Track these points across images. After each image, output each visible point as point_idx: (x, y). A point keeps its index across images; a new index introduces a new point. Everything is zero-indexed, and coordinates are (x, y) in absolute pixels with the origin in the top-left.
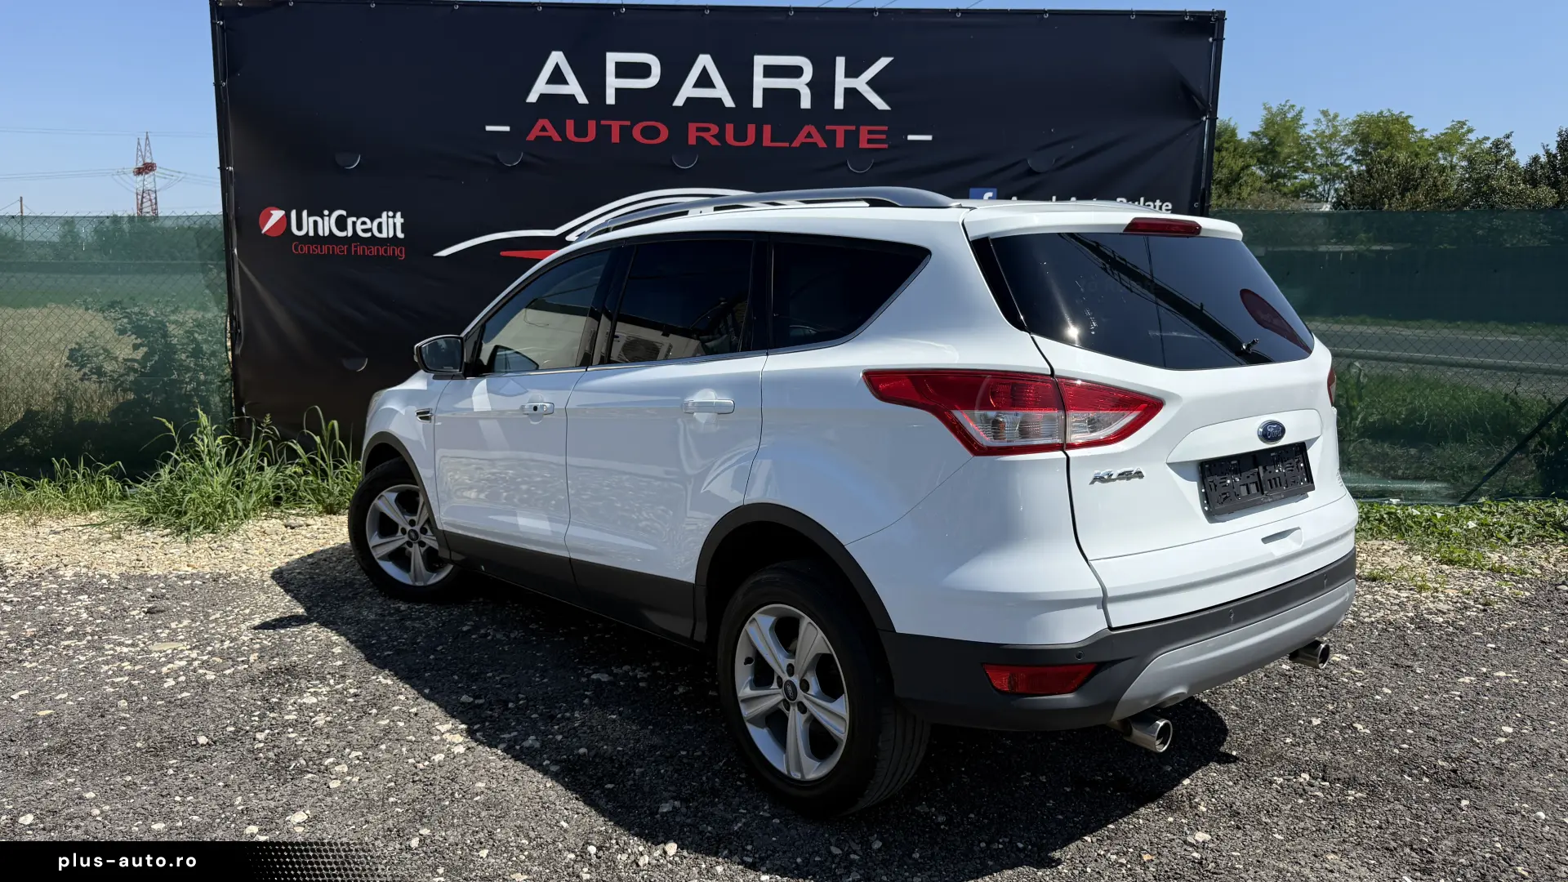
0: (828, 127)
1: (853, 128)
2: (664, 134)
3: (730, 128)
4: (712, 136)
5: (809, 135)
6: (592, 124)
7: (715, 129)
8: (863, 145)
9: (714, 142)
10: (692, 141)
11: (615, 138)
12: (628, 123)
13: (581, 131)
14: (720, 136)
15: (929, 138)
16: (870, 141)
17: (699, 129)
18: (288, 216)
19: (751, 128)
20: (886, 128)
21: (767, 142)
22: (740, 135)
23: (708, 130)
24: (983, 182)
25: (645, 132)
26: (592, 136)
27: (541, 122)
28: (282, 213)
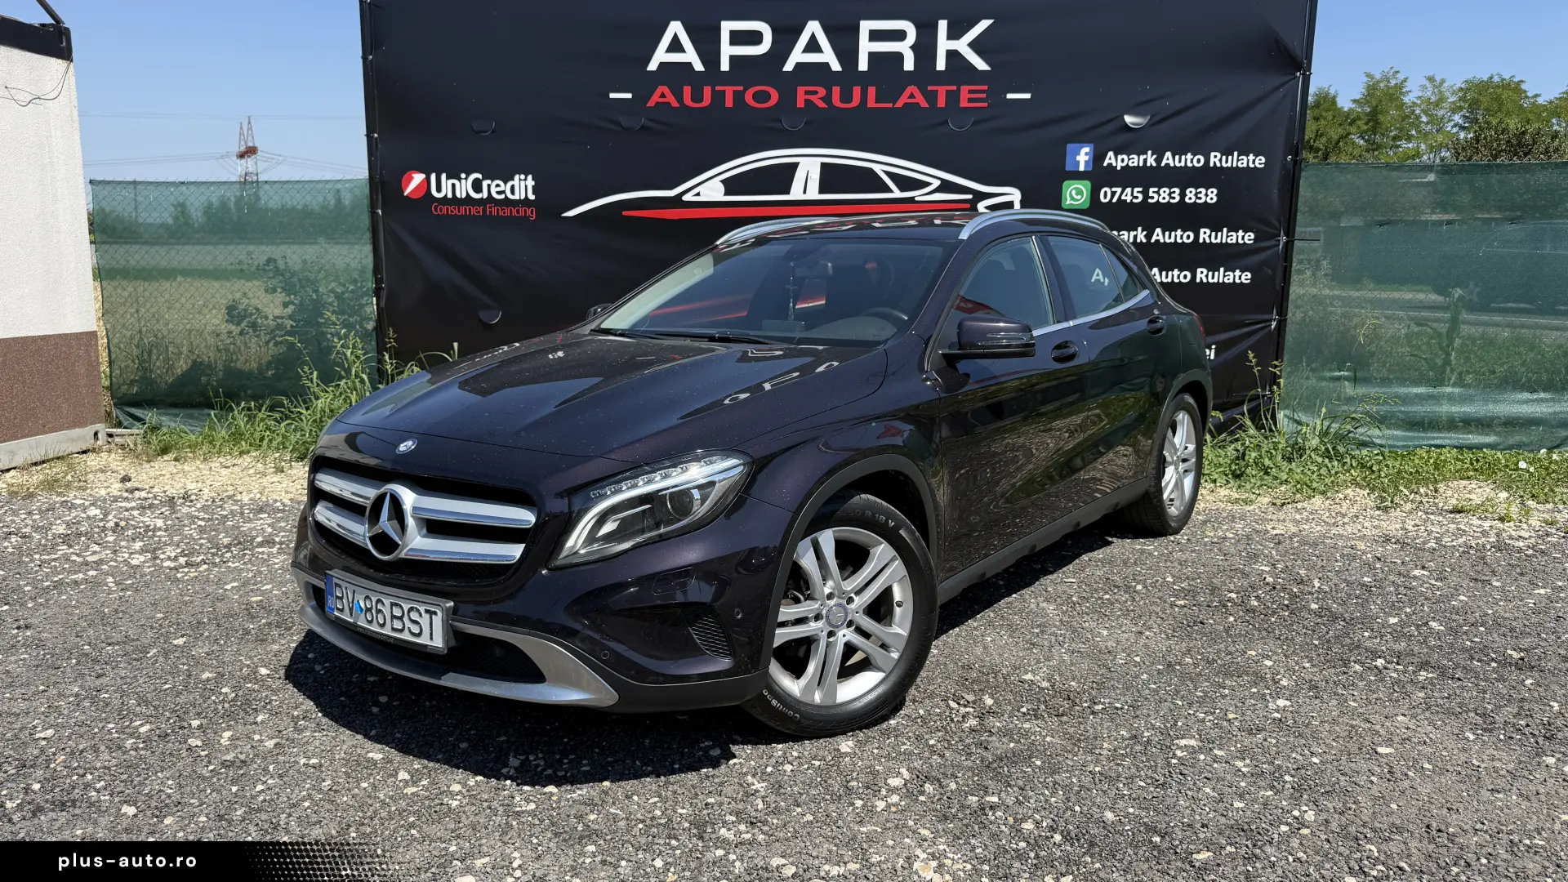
0: (930, 88)
1: (955, 88)
2: (775, 98)
3: (836, 90)
4: (820, 99)
5: (912, 96)
6: (707, 90)
7: (822, 92)
8: (964, 104)
9: (822, 105)
10: (800, 104)
11: (729, 103)
12: (742, 88)
13: (697, 96)
14: (827, 99)
15: (1028, 96)
16: (970, 100)
17: (807, 93)
18: (428, 179)
19: (857, 90)
20: (986, 87)
21: (871, 103)
22: (846, 97)
23: (815, 93)
24: (1080, 138)
25: (757, 97)
26: (707, 101)
27: (661, 89)
28: (423, 176)
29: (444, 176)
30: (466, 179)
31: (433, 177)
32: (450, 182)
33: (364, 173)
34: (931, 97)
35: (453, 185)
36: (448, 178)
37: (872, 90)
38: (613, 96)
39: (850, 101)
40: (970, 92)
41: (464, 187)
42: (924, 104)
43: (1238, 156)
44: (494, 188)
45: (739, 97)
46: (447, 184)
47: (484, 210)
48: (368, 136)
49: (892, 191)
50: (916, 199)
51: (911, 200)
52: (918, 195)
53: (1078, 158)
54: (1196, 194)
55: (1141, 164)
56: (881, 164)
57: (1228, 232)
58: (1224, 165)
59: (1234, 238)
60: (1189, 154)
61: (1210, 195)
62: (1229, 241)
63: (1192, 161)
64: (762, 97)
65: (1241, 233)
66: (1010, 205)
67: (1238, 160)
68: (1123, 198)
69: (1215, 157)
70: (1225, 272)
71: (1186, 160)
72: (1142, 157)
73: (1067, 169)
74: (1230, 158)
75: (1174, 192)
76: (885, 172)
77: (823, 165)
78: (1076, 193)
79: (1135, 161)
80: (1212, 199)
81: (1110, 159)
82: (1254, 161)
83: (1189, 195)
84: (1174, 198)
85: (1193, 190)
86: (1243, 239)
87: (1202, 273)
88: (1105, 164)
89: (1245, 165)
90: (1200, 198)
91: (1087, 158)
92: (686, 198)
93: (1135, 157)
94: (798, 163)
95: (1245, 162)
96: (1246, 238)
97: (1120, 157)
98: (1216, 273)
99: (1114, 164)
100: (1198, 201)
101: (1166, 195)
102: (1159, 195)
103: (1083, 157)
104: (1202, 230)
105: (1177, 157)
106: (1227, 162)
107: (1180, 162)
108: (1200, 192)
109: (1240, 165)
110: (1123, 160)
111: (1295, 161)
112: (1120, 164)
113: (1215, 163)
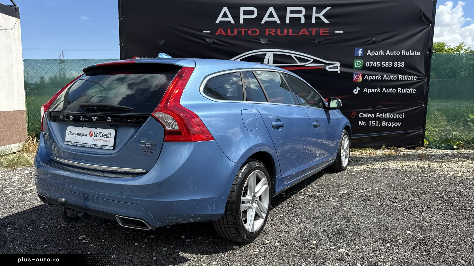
0: (310, 29)
1: (318, 29)
2: (258, 33)
3: (279, 30)
4: (274, 33)
5: (304, 32)
6: (236, 30)
7: (274, 30)
8: (321, 34)
9: (274, 35)
10: (267, 34)
11: (243, 34)
12: (247, 29)
13: (232, 32)
14: (276, 33)
15: (342, 32)
16: (323, 33)
17: (269, 31)
19: (286, 30)
20: (328, 29)
21: (290, 34)
22: (282, 32)
23: (272, 31)
24: (360, 46)
25: (252, 32)
26: (235, 33)
27: (220, 29)
28: (139, 58)
34: (310, 32)
37: (291, 30)
38: (204, 32)
40: (323, 30)
43: (411, 51)
45: (246, 32)
48: (120, 45)
49: (297, 63)
50: (305, 65)
51: (304, 66)
52: (306, 64)
53: (359, 52)
54: (397, 64)
55: (379, 54)
56: (293, 54)
57: (408, 77)
59: (410, 78)
60: (395, 51)
61: (402, 64)
62: (408, 79)
63: (396, 53)
64: (255, 32)
65: (412, 77)
66: (336, 67)
67: (411, 53)
68: (374, 65)
69: (404, 52)
70: (407, 89)
71: (394, 53)
72: (379, 52)
73: (355, 55)
74: (409, 52)
75: (390, 63)
76: (295, 57)
77: (274, 54)
78: (358, 63)
79: (377, 53)
80: (403, 65)
81: (369, 52)
82: (416, 53)
83: (395, 64)
84: (390, 65)
85: (397, 63)
86: (413, 78)
87: (399, 89)
88: (367, 54)
89: (414, 54)
90: (399, 65)
91: (361, 52)
94: (266, 54)
96: (414, 78)
97: (372, 52)
98: (404, 90)
99: (370, 54)
100: (398, 66)
101: (387, 64)
102: (385, 64)
103: (360, 52)
104: (400, 76)
105: (391, 52)
106: (407, 54)
107: (392, 53)
108: (399, 63)
109: (412, 54)
111: (430, 53)
112: (372, 54)
113: (403, 54)
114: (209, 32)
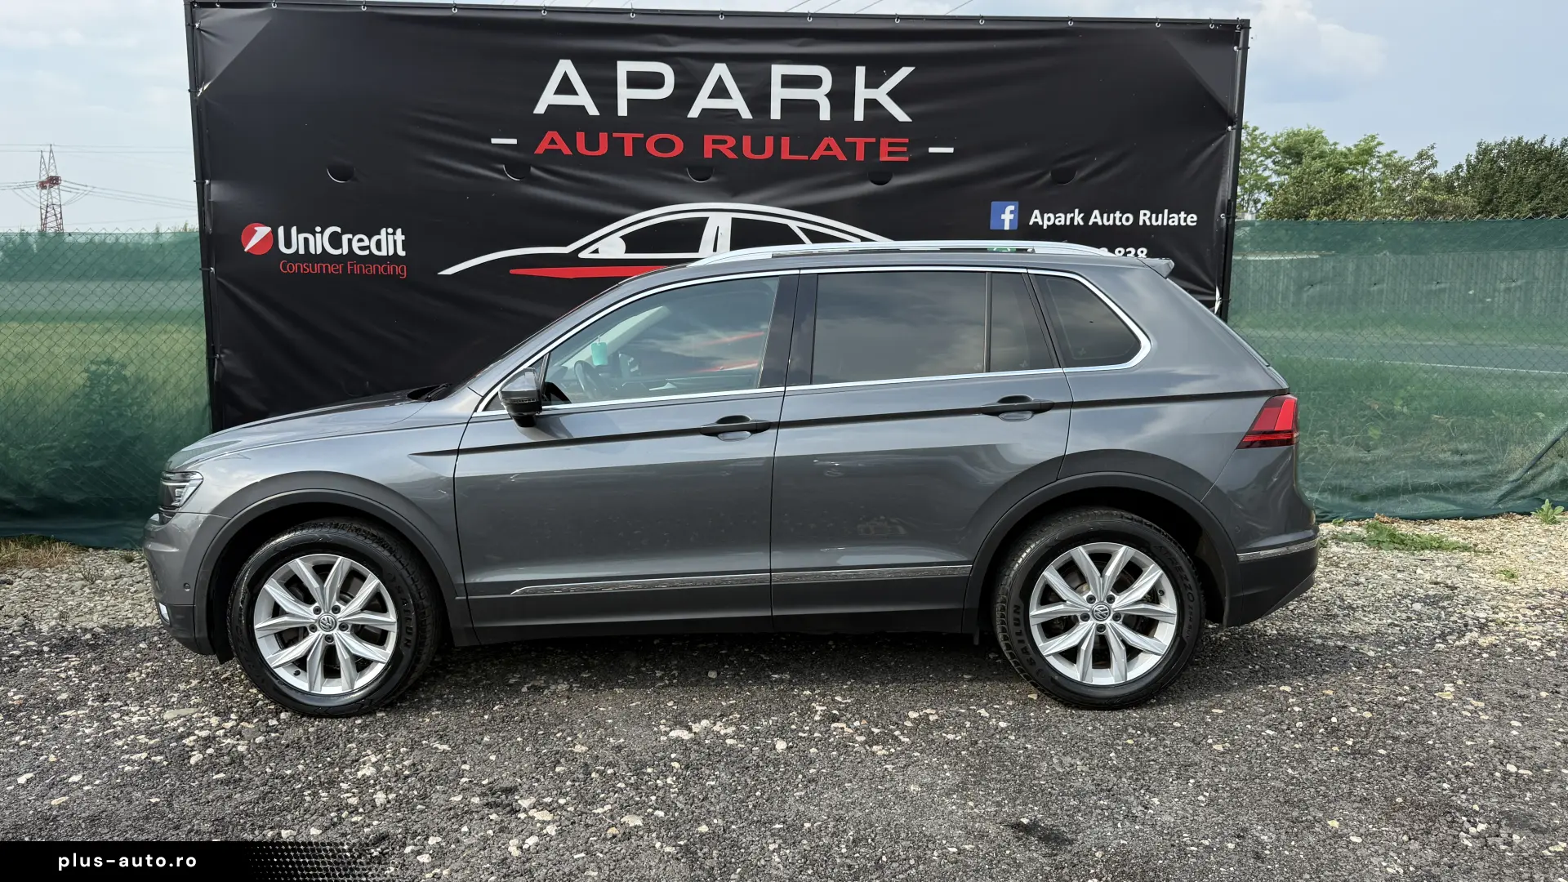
0: (847, 140)
1: (873, 140)
2: (679, 146)
3: (747, 141)
4: (729, 148)
5: (829, 148)
6: (603, 137)
7: (731, 141)
8: (884, 158)
9: (731, 155)
10: (708, 154)
11: (628, 151)
12: (641, 136)
13: (592, 144)
14: (737, 149)
15: (951, 150)
16: (890, 154)
17: (714, 142)
18: (275, 233)
19: (769, 141)
20: (907, 140)
21: (785, 155)
22: (758, 147)
23: (725, 142)
24: (1006, 196)
25: (659, 145)
26: (603, 149)
27: (550, 135)
28: (268, 229)
29: (294, 230)
30: (322, 232)
31: (281, 230)
32: (302, 236)
33: (194, 224)
34: (850, 150)
35: (306, 240)
36: (299, 232)
37: (785, 142)
38: (494, 141)
39: (762, 151)
40: (891, 145)
41: (320, 242)
42: (842, 157)
43: (1169, 214)
44: (356, 243)
45: (639, 145)
46: (298, 239)
47: (344, 268)
48: (197, 182)
53: (1003, 217)
55: (1068, 223)
56: (796, 220)
58: (1154, 223)
60: (1118, 212)
61: (1141, 255)
63: (1120, 219)
64: (665, 145)
67: (1169, 219)
69: (1145, 215)
71: (1115, 218)
72: (1069, 216)
73: (994, 226)
74: (1160, 216)
76: (802, 229)
77: (734, 220)
79: (1062, 219)
82: (1185, 219)
85: (1123, 251)
88: (1031, 223)
89: (1176, 223)
91: (1012, 216)
92: (582, 255)
93: (1062, 215)
94: (707, 219)
95: (1176, 220)
97: (1046, 216)
99: (1041, 223)
103: (1008, 216)
105: (1105, 216)
106: (1157, 220)
107: (1108, 220)
108: (1130, 252)
109: (1170, 223)
110: (1049, 219)
111: (1228, 221)
112: (1046, 224)
113: (1144, 221)
114: (514, 141)
